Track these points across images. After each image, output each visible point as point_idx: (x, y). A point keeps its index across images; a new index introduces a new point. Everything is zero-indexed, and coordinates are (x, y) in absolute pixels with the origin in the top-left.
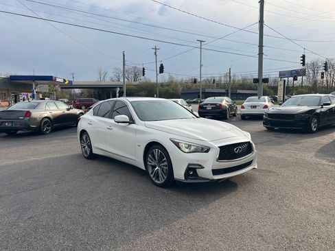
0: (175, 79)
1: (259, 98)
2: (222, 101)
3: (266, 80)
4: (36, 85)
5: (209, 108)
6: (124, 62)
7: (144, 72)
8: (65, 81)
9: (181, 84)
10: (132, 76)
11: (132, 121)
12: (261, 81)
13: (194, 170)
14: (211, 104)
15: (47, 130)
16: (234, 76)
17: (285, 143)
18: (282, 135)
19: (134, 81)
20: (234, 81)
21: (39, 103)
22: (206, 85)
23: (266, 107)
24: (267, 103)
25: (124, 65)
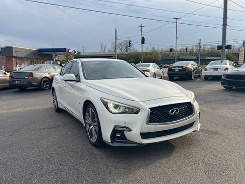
0: (156, 50)
1: (222, 62)
2: (188, 64)
3: (229, 47)
4: (56, 55)
5: (177, 70)
6: (116, 36)
7: (130, 43)
8: (75, 52)
9: (161, 53)
10: (124, 48)
12: (224, 48)
13: (122, 132)
14: (178, 67)
15: (46, 87)
16: (204, 45)
17: (240, 102)
18: (238, 94)
19: (126, 51)
20: (204, 50)
21: (41, 67)
22: (180, 54)
23: (227, 69)
24: (228, 66)
25: (116, 39)
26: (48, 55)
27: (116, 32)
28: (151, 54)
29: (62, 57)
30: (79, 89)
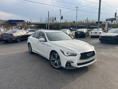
0: (67, 21)
1: (98, 29)
2: (84, 31)
3: (101, 22)
4: (18, 23)
6: (49, 15)
7: (56, 19)
8: (28, 22)
9: (69, 23)
10: (52, 20)
11: (46, 41)
12: (99, 23)
14: (80, 32)
15: (19, 41)
16: (89, 20)
17: (108, 49)
18: (106, 45)
19: (53, 22)
20: (89, 22)
21: (16, 31)
22: (78, 24)
23: (100, 33)
24: (101, 31)
25: (49, 16)
26: (14, 23)
27: (49, 13)
28: (65, 23)
29: (21, 24)
30: (47, 45)
